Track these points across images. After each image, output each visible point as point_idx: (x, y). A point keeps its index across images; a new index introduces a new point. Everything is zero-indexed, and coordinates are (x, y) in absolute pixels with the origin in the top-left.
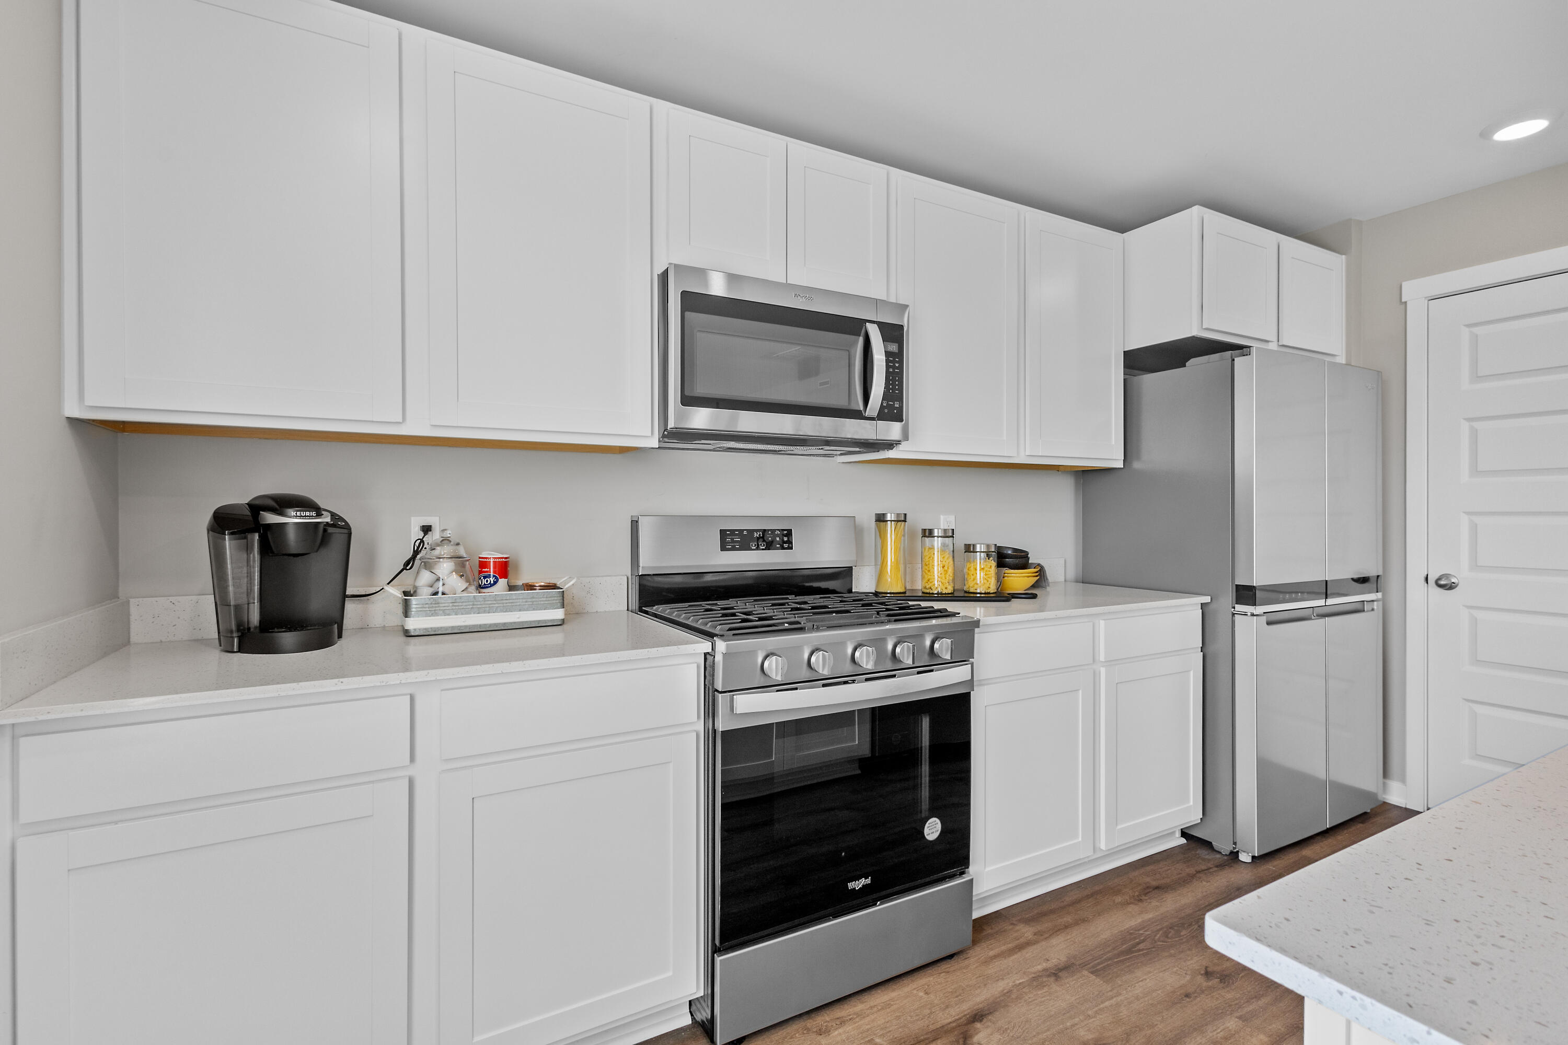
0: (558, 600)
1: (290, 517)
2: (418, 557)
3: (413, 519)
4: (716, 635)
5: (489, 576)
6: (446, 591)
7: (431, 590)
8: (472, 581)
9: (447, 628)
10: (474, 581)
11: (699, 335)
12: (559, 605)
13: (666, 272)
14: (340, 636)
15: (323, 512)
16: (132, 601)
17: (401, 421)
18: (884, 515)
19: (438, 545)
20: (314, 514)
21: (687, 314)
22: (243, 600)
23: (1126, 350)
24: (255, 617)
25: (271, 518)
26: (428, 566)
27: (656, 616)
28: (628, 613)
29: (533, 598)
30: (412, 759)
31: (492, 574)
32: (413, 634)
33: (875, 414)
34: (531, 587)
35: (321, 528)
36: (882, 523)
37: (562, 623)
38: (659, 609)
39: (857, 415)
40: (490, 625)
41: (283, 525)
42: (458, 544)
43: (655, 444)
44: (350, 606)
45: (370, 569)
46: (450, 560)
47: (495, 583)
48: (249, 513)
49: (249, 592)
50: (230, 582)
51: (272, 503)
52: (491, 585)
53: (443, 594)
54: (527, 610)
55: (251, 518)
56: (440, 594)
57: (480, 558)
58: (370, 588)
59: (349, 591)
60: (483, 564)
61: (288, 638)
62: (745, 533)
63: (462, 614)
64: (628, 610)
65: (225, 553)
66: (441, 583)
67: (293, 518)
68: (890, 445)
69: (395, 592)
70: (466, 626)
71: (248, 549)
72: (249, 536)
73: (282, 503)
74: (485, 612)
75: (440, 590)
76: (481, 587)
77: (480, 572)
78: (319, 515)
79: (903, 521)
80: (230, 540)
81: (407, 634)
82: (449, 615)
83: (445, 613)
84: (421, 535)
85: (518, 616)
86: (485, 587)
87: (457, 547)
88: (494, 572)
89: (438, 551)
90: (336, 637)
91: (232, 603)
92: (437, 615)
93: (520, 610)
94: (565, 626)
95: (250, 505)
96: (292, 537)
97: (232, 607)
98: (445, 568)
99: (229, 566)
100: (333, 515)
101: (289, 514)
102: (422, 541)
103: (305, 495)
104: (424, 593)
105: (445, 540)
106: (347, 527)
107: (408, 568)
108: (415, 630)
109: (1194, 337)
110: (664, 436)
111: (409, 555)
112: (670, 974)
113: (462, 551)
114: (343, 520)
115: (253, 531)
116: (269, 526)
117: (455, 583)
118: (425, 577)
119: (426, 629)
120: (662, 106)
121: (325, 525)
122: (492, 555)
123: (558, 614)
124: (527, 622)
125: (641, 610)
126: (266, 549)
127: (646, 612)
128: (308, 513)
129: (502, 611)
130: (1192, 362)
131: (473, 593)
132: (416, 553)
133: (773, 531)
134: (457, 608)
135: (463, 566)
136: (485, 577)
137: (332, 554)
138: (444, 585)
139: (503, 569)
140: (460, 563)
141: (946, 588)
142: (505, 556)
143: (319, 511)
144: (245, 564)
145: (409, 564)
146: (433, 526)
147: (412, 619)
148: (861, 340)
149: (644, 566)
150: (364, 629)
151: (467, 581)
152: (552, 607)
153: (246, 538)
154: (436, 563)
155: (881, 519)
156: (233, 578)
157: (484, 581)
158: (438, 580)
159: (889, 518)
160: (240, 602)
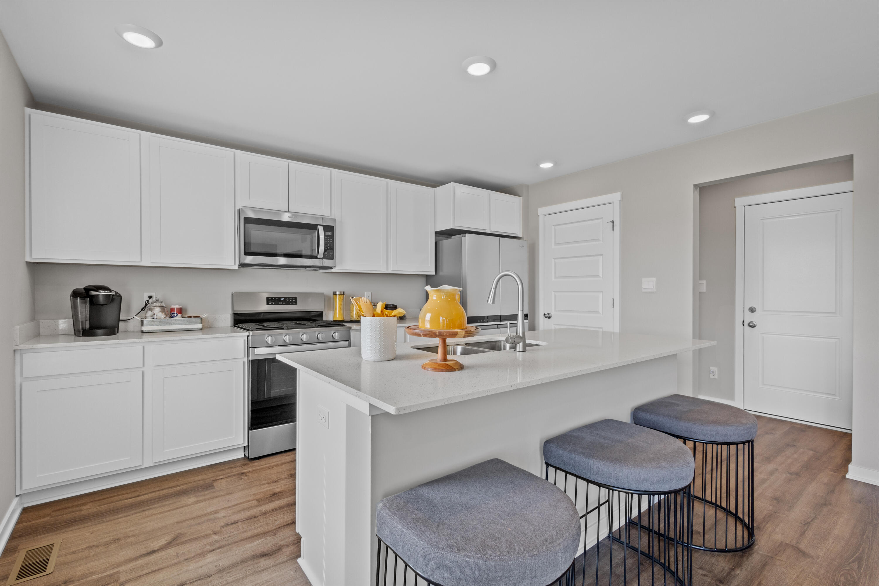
0: (200, 321)
1: (101, 292)
2: (147, 306)
3: (145, 293)
4: (250, 330)
5: (174, 313)
6: (157, 318)
7: (152, 317)
8: (167, 315)
9: (157, 330)
10: (168, 315)
11: (251, 231)
12: (200, 323)
13: (240, 209)
14: (118, 332)
15: (112, 291)
16: (40, 321)
17: (140, 261)
18: (335, 292)
19: (155, 302)
20: (109, 291)
21: (246, 224)
22: (84, 320)
23: (436, 231)
24: (87, 326)
25: (94, 293)
26: (150, 309)
27: (239, 327)
28: (231, 328)
29: (190, 320)
30: (144, 365)
31: (175, 312)
32: (144, 332)
33: (322, 257)
34: (190, 317)
35: (111, 296)
36: (335, 295)
37: (202, 329)
38: (240, 325)
39: (316, 257)
40: (174, 329)
41: (99, 295)
42: (162, 302)
43: (237, 268)
44: (121, 324)
45: (128, 311)
46: (159, 307)
47: (177, 315)
48: (85, 292)
49: (86, 317)
50: (79, 314)
51: (94, 288)
52: (175, 317)
53: (156, 319)
54: (188, 324)
55: (85, 293)
56: (155, 319)
57: (171, 307)
58: (129, 318)
59: (121, 319)
60: (172, 309)
61: (99, 331)
62: (277, 298)
63: (163, 325)
64: (231, 326)
65: (78, 304)
66: (155, 315)
67: (102, 293)
68: (331, 268)
69: (138, 318)
70: (164, 330)
71: (86, 303)
72: (86, 299)
73: (98, 288)
74: (171, 325)
75: (155, 317)
76: (171, 317)
77: (171, 312)
78: (111, 292)
79: (343, 294)
80: (79, 300)
81: (142, 332)
82: (158, 326)
83: (156, 325)
84: (148, 299)
85: (184, 326)
86: (173, 317)
87: (162, 303)
88: (177, 312)
89: (155, 304)
90: (116, 332)
91: (80, 320)
92: (153, 325)
93: (185, 325)
94: (203, 330)
95: (85, 289)
96: (101, 299)
97: (80, 322)
98: (157, 310)
99: (79, 308)
100: (115, 292)
101: (100, 292)
102: (148, 301)
103: (106, 285)
104: (149, 319)
105: (157, 301)
106: (120, 296)
107: (143, 310)
108: (145, 330)
109: (452, 229)
110: (239, 265)
111: (144, 306)
112: (234, 437)
113: (163, 304)
114: (119, 294)
115: (87, 297)
116: (94, 296)
117: (161, 315)
118: (149, 313)
119: (149, 330)
120: (239, 153)
121: (113, 295)
122: (175, 306)
123: (200, 326)
124: (187, 328)
125: (234, 326)
126: (92, 303)
127: (236, 327)
128: (107, 291)
129: (178, 325)
130: (453, 237)
131: (167, 318)
132: (146, 305)
133: (289, 298)
134: (161, 323)
135: (164, 310)
136: (173, 314)
137: (115, 305)
138: (156, 316)
139: (181, 311)
140: (163, 309)
141: (358, 319)
142: (181, 306)
143: (111, 291)
144: (85, 308)
145: (143, 309)
146: (153, 296)
147: (144, 327)
148: (317, 231)
149: (235, 310)
150: (126, 332)
151: (166, 315)
152: (198, 323)
153: (85, 299)
154: (153, 309)
155: (334, 293)
156: (81, 312)
157: (172, 315)
158: (154, 314)
159: (337, 293)
160: (83, 320)
